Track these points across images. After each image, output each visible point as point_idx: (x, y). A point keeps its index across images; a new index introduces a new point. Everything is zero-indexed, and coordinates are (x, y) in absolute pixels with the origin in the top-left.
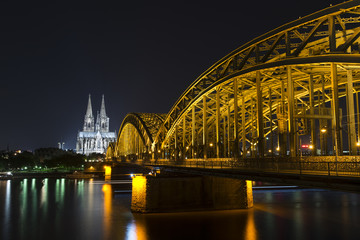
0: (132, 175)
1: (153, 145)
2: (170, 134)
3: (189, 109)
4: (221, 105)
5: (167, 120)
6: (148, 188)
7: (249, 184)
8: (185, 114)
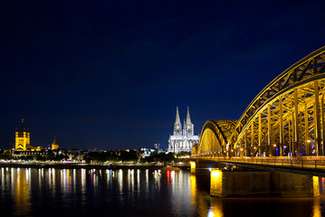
0: (210, 169)
1: (228, 145)
2: (240, 136)
3: (256, 116)
4: (285, 112)
5: (238, 125)
6: (223, 180)
7: (316, 179)
8: (253, 120)
